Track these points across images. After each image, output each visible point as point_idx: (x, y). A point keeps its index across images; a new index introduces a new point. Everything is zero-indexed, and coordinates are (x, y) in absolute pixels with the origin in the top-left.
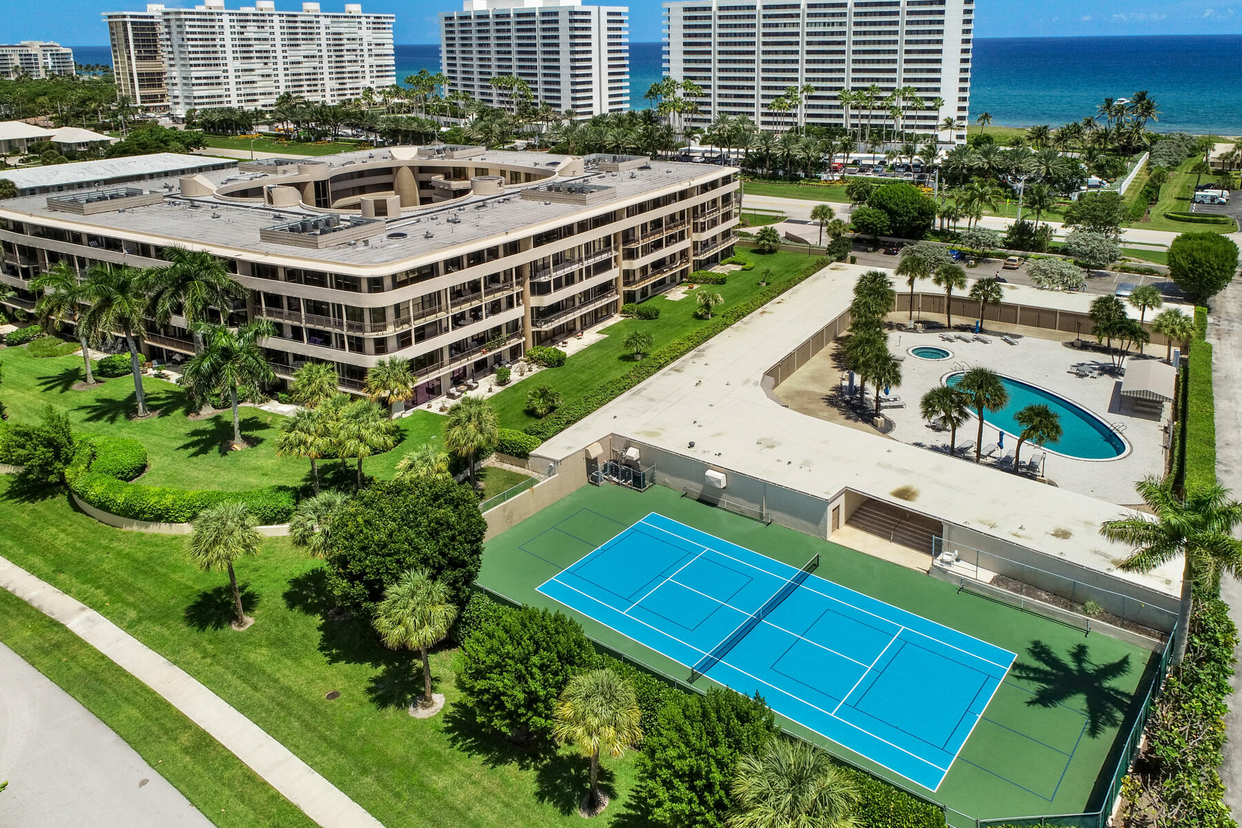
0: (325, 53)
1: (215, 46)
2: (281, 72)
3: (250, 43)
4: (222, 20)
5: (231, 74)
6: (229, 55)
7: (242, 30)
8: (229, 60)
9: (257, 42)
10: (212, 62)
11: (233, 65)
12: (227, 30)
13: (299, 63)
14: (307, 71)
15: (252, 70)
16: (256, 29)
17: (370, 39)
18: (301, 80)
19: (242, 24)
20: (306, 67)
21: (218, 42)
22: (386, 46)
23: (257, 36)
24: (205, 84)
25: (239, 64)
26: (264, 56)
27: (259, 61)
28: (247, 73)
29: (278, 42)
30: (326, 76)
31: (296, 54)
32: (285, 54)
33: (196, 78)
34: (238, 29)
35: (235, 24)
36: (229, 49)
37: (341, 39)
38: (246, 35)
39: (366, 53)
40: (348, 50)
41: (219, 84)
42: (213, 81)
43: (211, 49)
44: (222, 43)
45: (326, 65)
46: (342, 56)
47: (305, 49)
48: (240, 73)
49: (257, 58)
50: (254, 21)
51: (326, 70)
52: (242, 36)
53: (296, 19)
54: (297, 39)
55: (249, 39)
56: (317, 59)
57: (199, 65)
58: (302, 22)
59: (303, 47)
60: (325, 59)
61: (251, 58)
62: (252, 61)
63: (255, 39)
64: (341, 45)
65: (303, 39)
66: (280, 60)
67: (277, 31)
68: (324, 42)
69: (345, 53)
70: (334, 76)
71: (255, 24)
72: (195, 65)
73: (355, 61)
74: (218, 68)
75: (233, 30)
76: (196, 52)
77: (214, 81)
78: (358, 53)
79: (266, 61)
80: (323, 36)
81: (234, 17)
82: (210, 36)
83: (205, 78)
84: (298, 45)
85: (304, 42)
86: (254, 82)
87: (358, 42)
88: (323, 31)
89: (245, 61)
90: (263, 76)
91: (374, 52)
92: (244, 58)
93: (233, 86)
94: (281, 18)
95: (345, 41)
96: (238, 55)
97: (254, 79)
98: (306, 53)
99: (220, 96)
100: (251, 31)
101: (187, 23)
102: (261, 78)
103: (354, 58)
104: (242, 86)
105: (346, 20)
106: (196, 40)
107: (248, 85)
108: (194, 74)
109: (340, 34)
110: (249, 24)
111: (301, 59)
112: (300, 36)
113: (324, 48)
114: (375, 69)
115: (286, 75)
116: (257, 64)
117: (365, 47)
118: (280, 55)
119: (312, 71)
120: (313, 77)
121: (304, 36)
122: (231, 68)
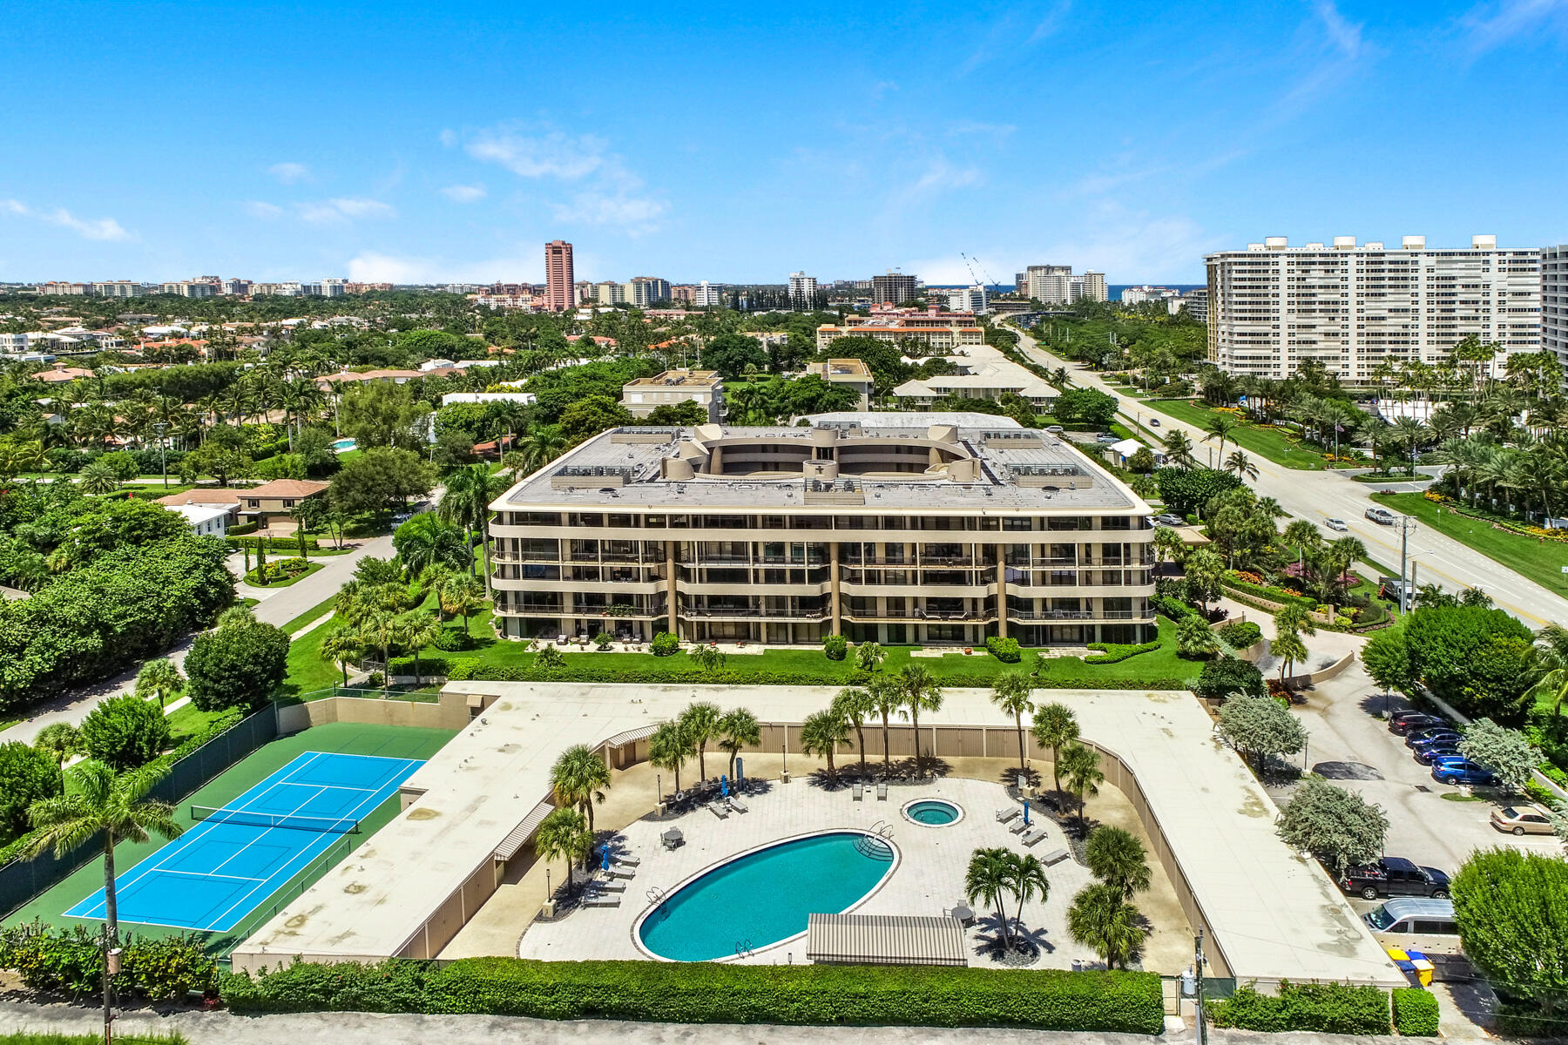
0: (1423, 306)
1: (1267, 295)
2: (1353, 330)
3: (1313, 291)
4: (1277, 263)
5: (1284, 331)
6: (1283, 307)
7: (1304, 275)
8: (1283, 314)
9: (1322, 291)
10: (1262, 315)
11: (1286, 319)
12: (1283, 276)
13: (1383, 318)
14: (1392, 330)
15: (1314, 326)
16: (1322, 274)
17: (1504, 286)
18: (1384, 342)
19: (1304, 267)
20: (1392, 324)
21: (1271, 291)
22: (1532, 297)
23: (1322, 283)
24: (1251, 342)
25: (1294, 319)
26: (1331, 309)
27: (1322, 314)
28: (1304, 330)
29: (1352, 291)
30: (1423, 338)
31: (1374, 307)
32: (1360, 307)
33: (1240, 334)
34: (1298, 274)
35: (1294, 267)
36: (1283, 299)
37: (1454, 286)
38: (1309, 282)
39: (1494, 307)
40: (1462, 302)
41: (1268, 342)
42: (1258, 339)
43: (1262, 299)
44: (1276, 291)
45: (1423, 322)
46: (1453, 310)
47: (1392, 300)
48: (1295, 330)
49: (1321, 311)
50: (1321, 263)
51: (1423, 329)
52: (1302, 283)
53: (1383, 259)
54: (1383, 287)
55: (1314, 287)
56: (1410, 314)
57: (1245, 319)
58: (1391, 263)
59: (1389, 297)
60: (1423, 314)
61: (1314, 311)
62: (1313, 314)
63: (1320, 287)
64: (1454, 294)
65: (1390, 287)
66: (1353, 315)
67: (1352, 275)
68: (1423, 291)
69: (1457, 305)
70: (1435, 338)
71: (1322, 267)
72: (1241, 319)
73: (1477, 318)
74: (1267, 323)
75: (1291, 275)
76: (1244, 303)
77: (1262, 338)
78: (1481, 306)
79: (1332, 315)
80: (1423, 282)
81: (1294, 259)
82: (1262, 283)
83: (1251, 334)
84: (1383, 295)
85: (1392, 290)
86: (1314, 342)
87: (1481, 290)
88: (1423, 275)
89: (1304, 315)
90: (1327, 334)
91: (1508, 305)
92: (1304, 311)
93: (1284, 346)
94: (1360, 259)
95: (1458, 289)
96: (1295, 307)
97: (1314, 338)
98: (1392, 305)
99: (1268, 358)
100: (1316, 276)
101: (1234, 268)
102: (1323, 338)
103: (1472, 313)
104: (1296, 346)
105: (1463, 258)
106: (1245, 287)
107: (1304, 346)
108: (1236, 330)
109: (1454, 278)
110: (1313, 267)
111: (1385, 313)
112: (1386, 282)
113: (1423, 298)
114: (1508, 330)
115: (1359, 334)
116: (1319, 320)
117: (1494, 298)
118: (1353, 307)
119: (1402, 330)
120: (1402, 339)
121: (1392, 283)
122: (1283, 324)
